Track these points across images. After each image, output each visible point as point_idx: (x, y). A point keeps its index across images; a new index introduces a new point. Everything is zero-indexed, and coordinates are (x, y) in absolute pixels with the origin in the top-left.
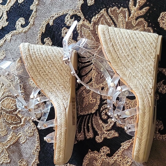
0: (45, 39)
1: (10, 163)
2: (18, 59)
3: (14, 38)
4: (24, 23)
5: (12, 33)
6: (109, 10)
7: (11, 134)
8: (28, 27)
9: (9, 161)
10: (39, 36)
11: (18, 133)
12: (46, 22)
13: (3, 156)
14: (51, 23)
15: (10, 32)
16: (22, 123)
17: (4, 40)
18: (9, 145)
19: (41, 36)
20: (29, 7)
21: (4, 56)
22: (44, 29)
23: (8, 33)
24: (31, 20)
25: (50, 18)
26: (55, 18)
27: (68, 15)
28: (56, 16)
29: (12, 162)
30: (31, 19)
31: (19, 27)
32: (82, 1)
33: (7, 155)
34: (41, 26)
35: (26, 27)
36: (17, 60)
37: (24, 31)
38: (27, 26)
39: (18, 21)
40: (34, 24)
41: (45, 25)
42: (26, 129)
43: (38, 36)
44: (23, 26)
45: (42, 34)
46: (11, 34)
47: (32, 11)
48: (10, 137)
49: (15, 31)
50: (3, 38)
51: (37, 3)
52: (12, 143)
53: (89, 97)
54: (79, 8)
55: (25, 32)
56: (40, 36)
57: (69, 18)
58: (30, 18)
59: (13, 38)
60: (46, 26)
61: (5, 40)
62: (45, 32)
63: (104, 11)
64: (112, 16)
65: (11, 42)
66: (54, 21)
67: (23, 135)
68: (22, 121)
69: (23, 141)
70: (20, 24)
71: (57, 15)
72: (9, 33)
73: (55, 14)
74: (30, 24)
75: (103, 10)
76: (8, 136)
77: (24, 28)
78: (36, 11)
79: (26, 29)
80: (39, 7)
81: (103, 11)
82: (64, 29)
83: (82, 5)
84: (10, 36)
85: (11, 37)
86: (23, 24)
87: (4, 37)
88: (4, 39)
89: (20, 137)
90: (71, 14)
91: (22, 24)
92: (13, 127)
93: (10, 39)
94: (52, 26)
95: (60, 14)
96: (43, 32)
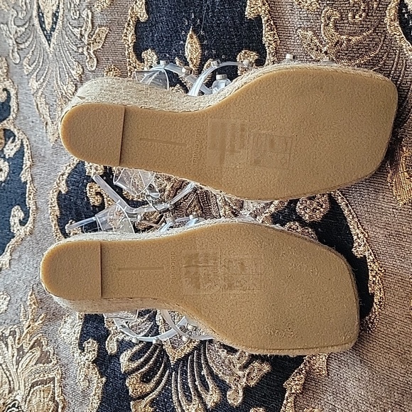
3: (15, 256)
4: (22, 215)
5: (10, 247)
8: (31, 219)
12: (55, 191)
14: (64, 189)
15: (7, 247)
19: (59, 225)
20: (20, 179)
21: (6, 303)
22: (57, 208)
24: (30, 203)
25: (59, 179)
26: (67, 175)
28: (68, 170)
30: (29, 201)
31: (18, 228)
34: (50, 206)
35: (28, 222)
37: (28, 231)
38: (30, 219)
39: (11, 218)
40: (37, 208)
41: (55, 197)
43: (53, 227)
44: (23, 223)
45: (58, 221)
46: (9, 250)
47: (26, 183)
49: (13, 241)
51: (29, 163)
55: (31, 233)
56: (57, 227)
58: (27, 199)
59: (13, 256)
60: (58, 199)
61: (1, 269)
62: (61, 213)
65: (12, 266)
66: (67, 181)
70: (17, 221)
71: (70, 168)
72: (6, 250)
73: (66, 166)
74: (31, 211)
77: (26, 225)
78: (32, 180)
80: (35, 170)
82: (90, 187)
84: (9, 254)
85: (10, 256)
86: (22, 219)
91: (20, 220)
93: (8, 262)
94: (67, 193)
95: (75, 162)
96: (57, 216)
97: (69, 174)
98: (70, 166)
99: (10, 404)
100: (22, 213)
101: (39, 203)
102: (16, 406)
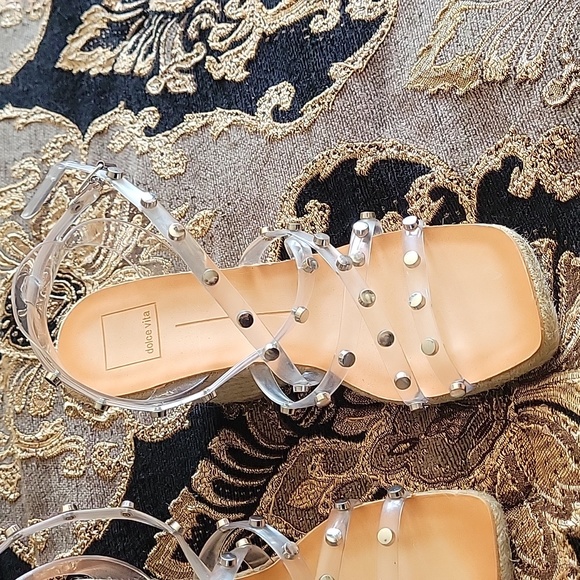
0: (311, 203)
1: (13, 502)
2: (207, 211)
3: (235, 136)
4: (286, 105)
5: (239, 118)
6: (565, 255)
7: (55, 422)
8: (289, 126)
9: (12, 497)
10: (301, 178)
11: (72, 437)
12: (349, 150)
13: (7, 470)
14: (362, 167)
15: (235, 111)
16: (102, 418)
17: (204, 122)
18: (30, 455)
19: (307, 185)
20: (329, 65)
21: (175, 171)
22: (329, 169)
23: (229, 108)
24: (309, 111)
25: (370, 147)
26: (384, 157)
27: (429, 176)
28: (391, 153)
29: (19, 504)
30: (310, 107)
31: (266, 111)
32: (497, 159)
33: (18, 476)
34: (325, 153)
35: (282, 125)
36: (202, 212)
38: (287, 124)
39: (274, 88)
40: (308, 129)
41: (340, 159)
42: (102, 444)
43: (298, 178)
44: (278, 115)
45: (312, 180)
46: (234, 118)
47: (330, 81)
48: (48, 431)
49: (247, 117)
50: (204, 114)
51: (358, 65)
52: (41, 455)
53: (326, 488)
54: (476, 182)
55: (272, 140)
56: (303, 183)
57: (426, 191)
58: (310, 102)
59: (232, 132)
60: (342, 164)
61: (207, 125)
62: (327, 180)
63: (548, 246)
64: (565, 282)
65: (220, 143)
66: (374, 165)
67: (81, 453)
68: (105, 413)
69: (71, 473)
70: (274, 103)
71: (395, 152)
72: (231, 111)
73: (396, 140)
74: (298, 120)
75: (546, 241)
76: (46, 423)
77: (277, 124)
78: (339, 93)
79: (280, 131)
80: (356, 85)
81: (544, 245)
83: (491, 174)
84: (229, 121)
85: (229, 126)
86: (281, 108)
87: (210, 113)
88: (206, 119)
89: (70, 451)
90: (440, 181)
91: (278, 106)
92: (69, 408)
93: (220, 130)
94: (361, 177)
95: (410, 154)
96: (319, 175)
97: (387, 161)
98: (399, 149)
99: (74, 278)
100: (289, 104)
101: (318, 129)
102: (79, 292)
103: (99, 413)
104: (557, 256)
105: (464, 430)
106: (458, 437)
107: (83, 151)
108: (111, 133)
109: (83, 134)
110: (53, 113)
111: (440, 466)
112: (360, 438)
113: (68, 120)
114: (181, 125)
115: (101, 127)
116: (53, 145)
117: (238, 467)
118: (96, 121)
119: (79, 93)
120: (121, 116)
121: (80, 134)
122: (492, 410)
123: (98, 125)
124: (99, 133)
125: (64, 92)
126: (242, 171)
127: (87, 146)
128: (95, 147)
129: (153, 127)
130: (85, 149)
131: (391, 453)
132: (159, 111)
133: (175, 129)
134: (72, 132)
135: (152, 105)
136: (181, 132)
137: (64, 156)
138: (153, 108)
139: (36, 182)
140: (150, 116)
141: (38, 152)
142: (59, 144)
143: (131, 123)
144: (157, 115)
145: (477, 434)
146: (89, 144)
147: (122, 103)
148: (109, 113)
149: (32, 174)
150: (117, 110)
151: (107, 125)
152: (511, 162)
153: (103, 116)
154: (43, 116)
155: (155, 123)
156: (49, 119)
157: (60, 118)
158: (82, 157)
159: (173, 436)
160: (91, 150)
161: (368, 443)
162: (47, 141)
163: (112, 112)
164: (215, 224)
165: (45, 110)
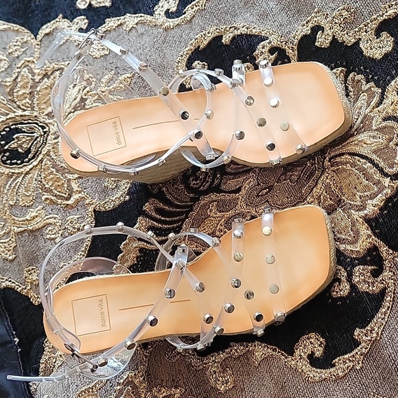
0: (196, 62)
1: (12, 261)
2: (127, 75)
3: (141, 29)
4: (174, 8)
5: (143, 18)
6: (351, 75)
7: (37, 209)
8: (177, 21)
9: (10, 258)
10: (188, 49)
11: (51, 216)
12: (218, 30)
13: (5, 243)
14: (226, 40)
15: (140, 15)
16: (69, 202)
17: (119, 23)
18: (23, 229)
19: (192, 53)
21: (102, 53)
22: (206, 43)
23: (135, 14)
24: (189, 11)
25: (230, 28)
26: (239, 33)
27: (268, 41)
28: (244, 31)
29: (16, 261)
30: (190, 9)
31: (161, 13)
32: (307, 28)
33: (14, 245)
34: (202, 34)
35: (173, 20)
36: (124, 76)
37: (166, 25)
38: (176, 19)
40: (190, 21)
41: (213, 35)
42: (72, 217)
43: (187, 49)
44: (168, 14)
45: (195, 50)
46: (139, 19)
48: (34, 214)
49: (149, 17)
50: (118, 18)
52: (31, 228)
53: (220, 221)
54: (296, 41)
55: (166, 29)
56: (190, 52)
57: (267, 49)
58: (190, 5)
59: (139, 27)
60: (214, 39)
61: (121, 24)
62: (204, 49)
63: (341, 72)
64: (352, 90)
65: (131, 34)
66: (234, 38)
67: (58, 224)
68: (72, 198)
69: (53, 236)
70: (165, 8)
71: (246, 30)
72: (137, 15)
73: (245, 24)
74: (183, 16)
75: (340, 69)
76: (31, 210)
77: (169, 20)
79: (172, 24)
81: (339, 72)
83: (305, 36)
84: (136, 21)
85: (136, 24)
87: (122, 17)
88: (120, 21)
89: (50, 224)
90: (275, 43)
91: (169, 10)
92: (47, 199)
93: (131, 27)
94: (226, 46)
95: (254, 31)
96: (199, 47)
97: (241, 35)
98: (247, 28)
99: (41, 122)
100: (176, 8)
101: (196, 21)
102: (45, 130)
103: (68, 199)
104: (346, 77)
105: (299, 177)
106: (297, 181)
107: (37, 46)
108: (55, 34)
109: (35, 36)
110: (12, 25)
111: (287, 198)
112: (238, 190)
113: (23, 28)
114: (104, 25)
115: (47, 31)
116: (15, 44)
117: (163, 218)
118: (44, 27)
119: (28, 11)
120: (61, 23)
121: (33, 36)
122: (315, 164)
123: (45, 29)
124: (47, 34)
125: (18, 11)
126: (149, 49)
127: (39, 43)
128: (45, 43)
129: (85, 28)
130: (38, 45)
131: (258, 196)
132: (87, 18)
133: (100, 28)
134: (26, 35)
135: (82, 15)
136: (104, 30)
137: (23, 50)
138: (83, 17)
139: (6, 67)
140: (82, 21)
141: (5, 48)
142: (19, 43)
143: (68, 27)
144: (86, 21)
145: (307, 178)
146: (41, 41)
147: (61, 15)
148: (52, 22)
149: (3, 62)
150: (57, 20)
151: (51, 29)
152: (317, 29)
153: (49, 24)
154: (5, 26)
155: (86, 26)
156: (10, 28)
157: (17, 27)
158: (36, 50)
159: (119, 206)
160: (43, 45)
161: (243, 192)
162: (10, 42)
163: (54, 21)
164: (134, 81)
165: (6, 23)
